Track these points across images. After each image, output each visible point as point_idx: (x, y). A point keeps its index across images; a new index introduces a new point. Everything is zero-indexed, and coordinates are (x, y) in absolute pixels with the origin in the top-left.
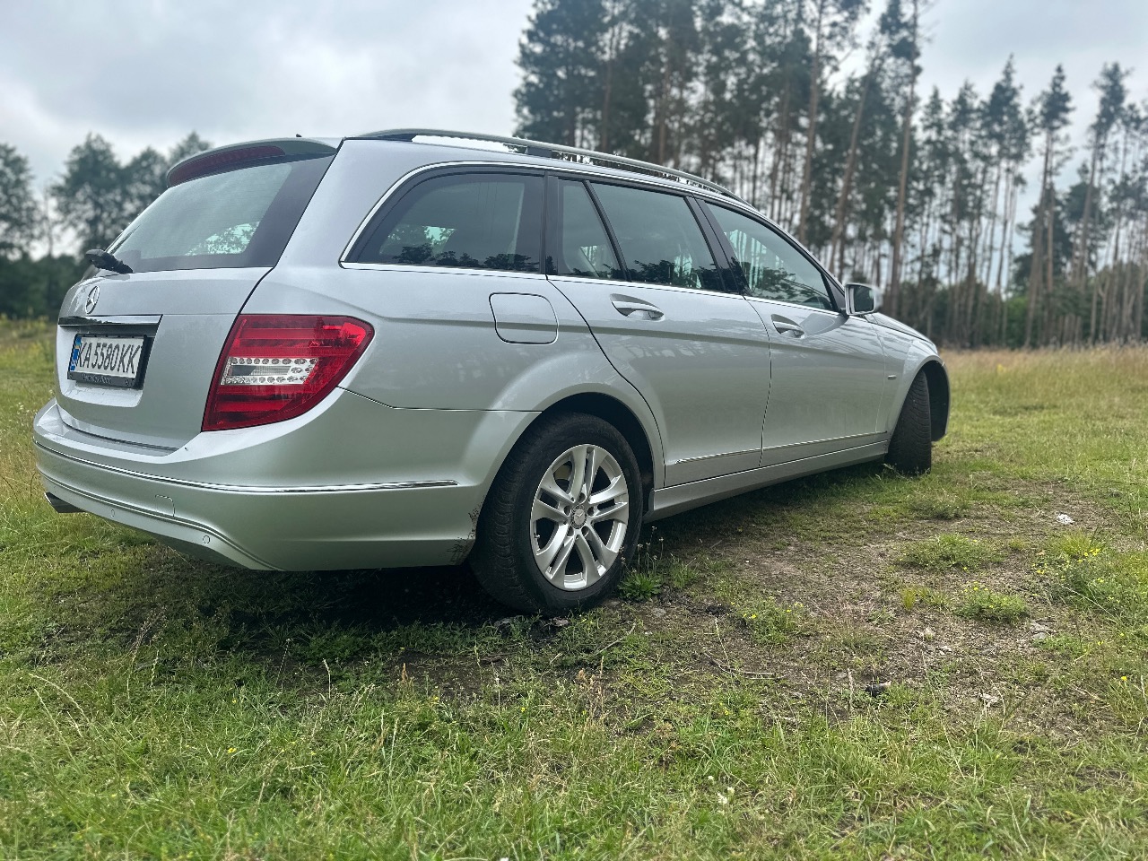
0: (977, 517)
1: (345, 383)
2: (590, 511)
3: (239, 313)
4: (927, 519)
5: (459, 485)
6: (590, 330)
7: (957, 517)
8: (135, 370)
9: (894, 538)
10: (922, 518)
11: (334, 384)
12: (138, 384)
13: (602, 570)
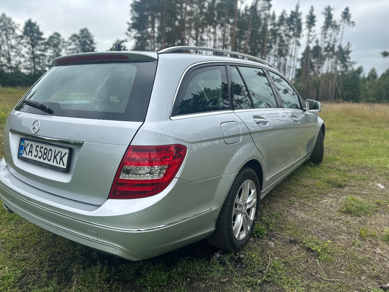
0: (352, 186)
1: (178, 175)
2: (246, 206)
3: (129, 145)
4: (335, 187)
5: (213, 210)
6: (250, 133)
7: (345, 186)
8: (65, 164)
9: (328, 196)
10: (333, 187)
11: (173, 176)
12: (67, 171)
13: (249, 228)
